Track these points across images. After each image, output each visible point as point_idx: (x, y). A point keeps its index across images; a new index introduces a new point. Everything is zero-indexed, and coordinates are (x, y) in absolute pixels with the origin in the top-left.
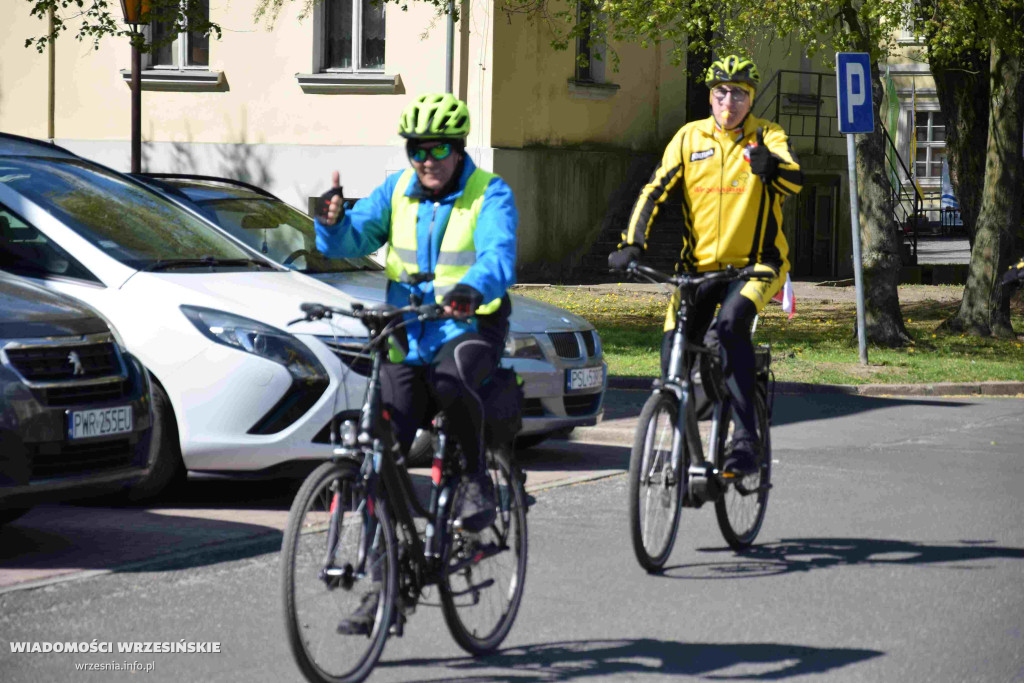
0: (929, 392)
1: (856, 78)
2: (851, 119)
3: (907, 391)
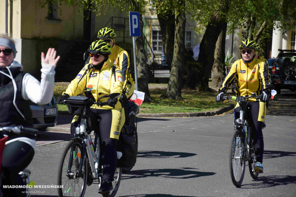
0: (157, 116)
1: (135, 20)
2: (134, 32)
3: (150, 116)
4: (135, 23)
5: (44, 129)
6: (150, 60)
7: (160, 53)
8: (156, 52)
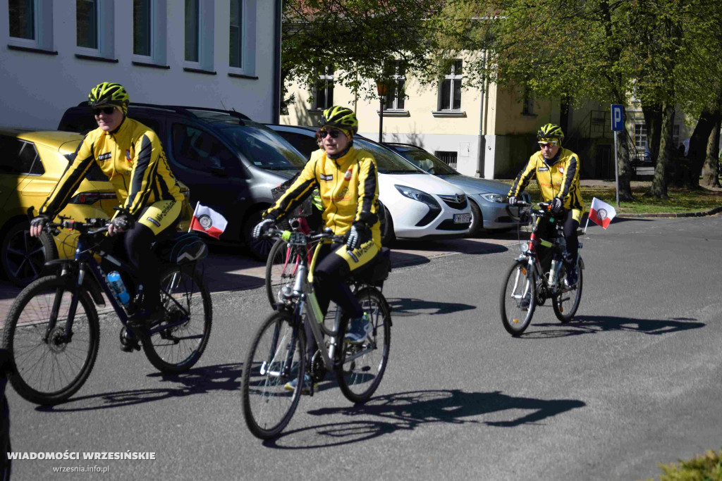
0: (639, 216)
1: (617, 113)
2: (616, 126)
3: (633, 216)
4: (618, 117)
5: (516, 228)
6: (632, 156)
7: (643, 148)
8: (639, 148)
